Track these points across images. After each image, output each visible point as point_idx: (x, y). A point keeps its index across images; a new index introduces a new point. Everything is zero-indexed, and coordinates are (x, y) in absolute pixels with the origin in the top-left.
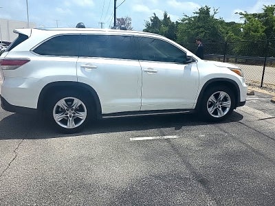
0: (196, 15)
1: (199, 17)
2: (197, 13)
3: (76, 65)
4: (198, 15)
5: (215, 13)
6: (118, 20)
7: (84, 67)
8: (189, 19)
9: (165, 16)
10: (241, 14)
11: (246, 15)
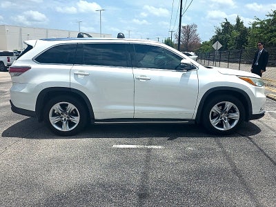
0: (269, 18)
1: (273, 20)
2: (271, 16)
3: (70, 72)
7: (77, 74)
8: (262, 23)
9: (238, 20)
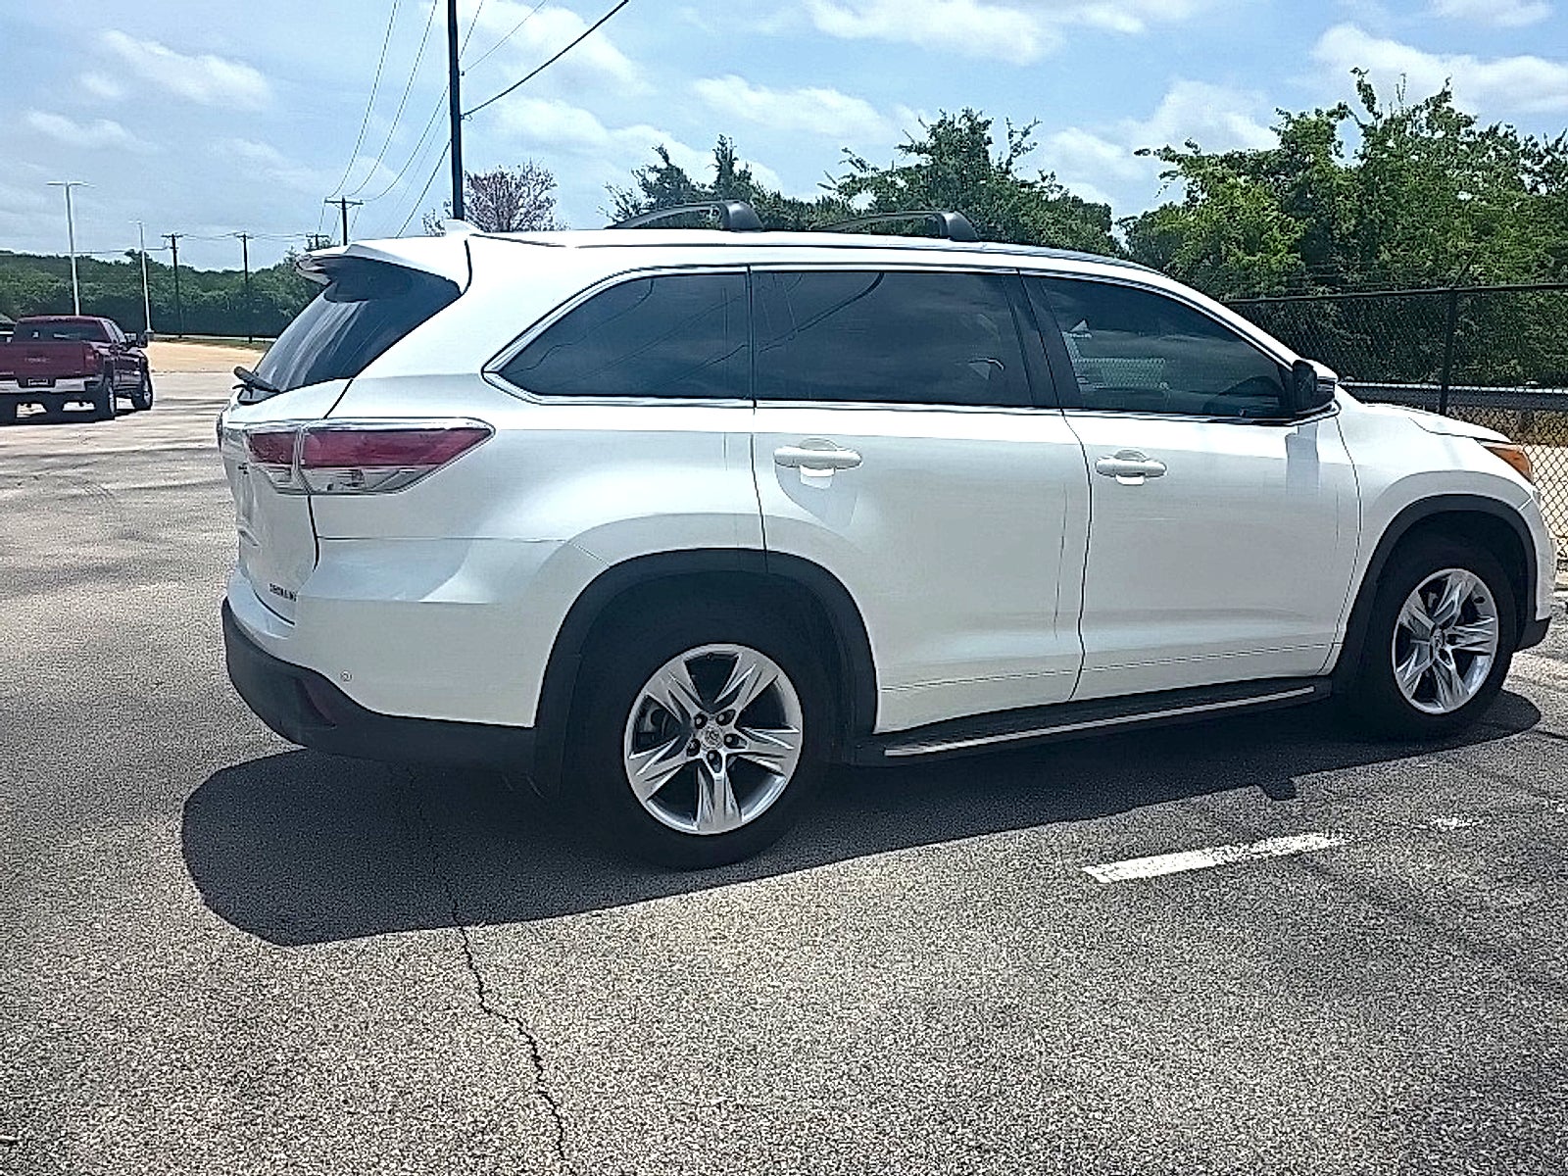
0: (914, 160)
1: (933, 169)
2: (920, 150)
3: (751, 449)
4: (924, 160)
5: (1017, 149)
6: (475, 181)
7: (794, 463)
8: (881, 183)
9: (725, 161)
10: (1168, 155)
11: (1193, 164)
